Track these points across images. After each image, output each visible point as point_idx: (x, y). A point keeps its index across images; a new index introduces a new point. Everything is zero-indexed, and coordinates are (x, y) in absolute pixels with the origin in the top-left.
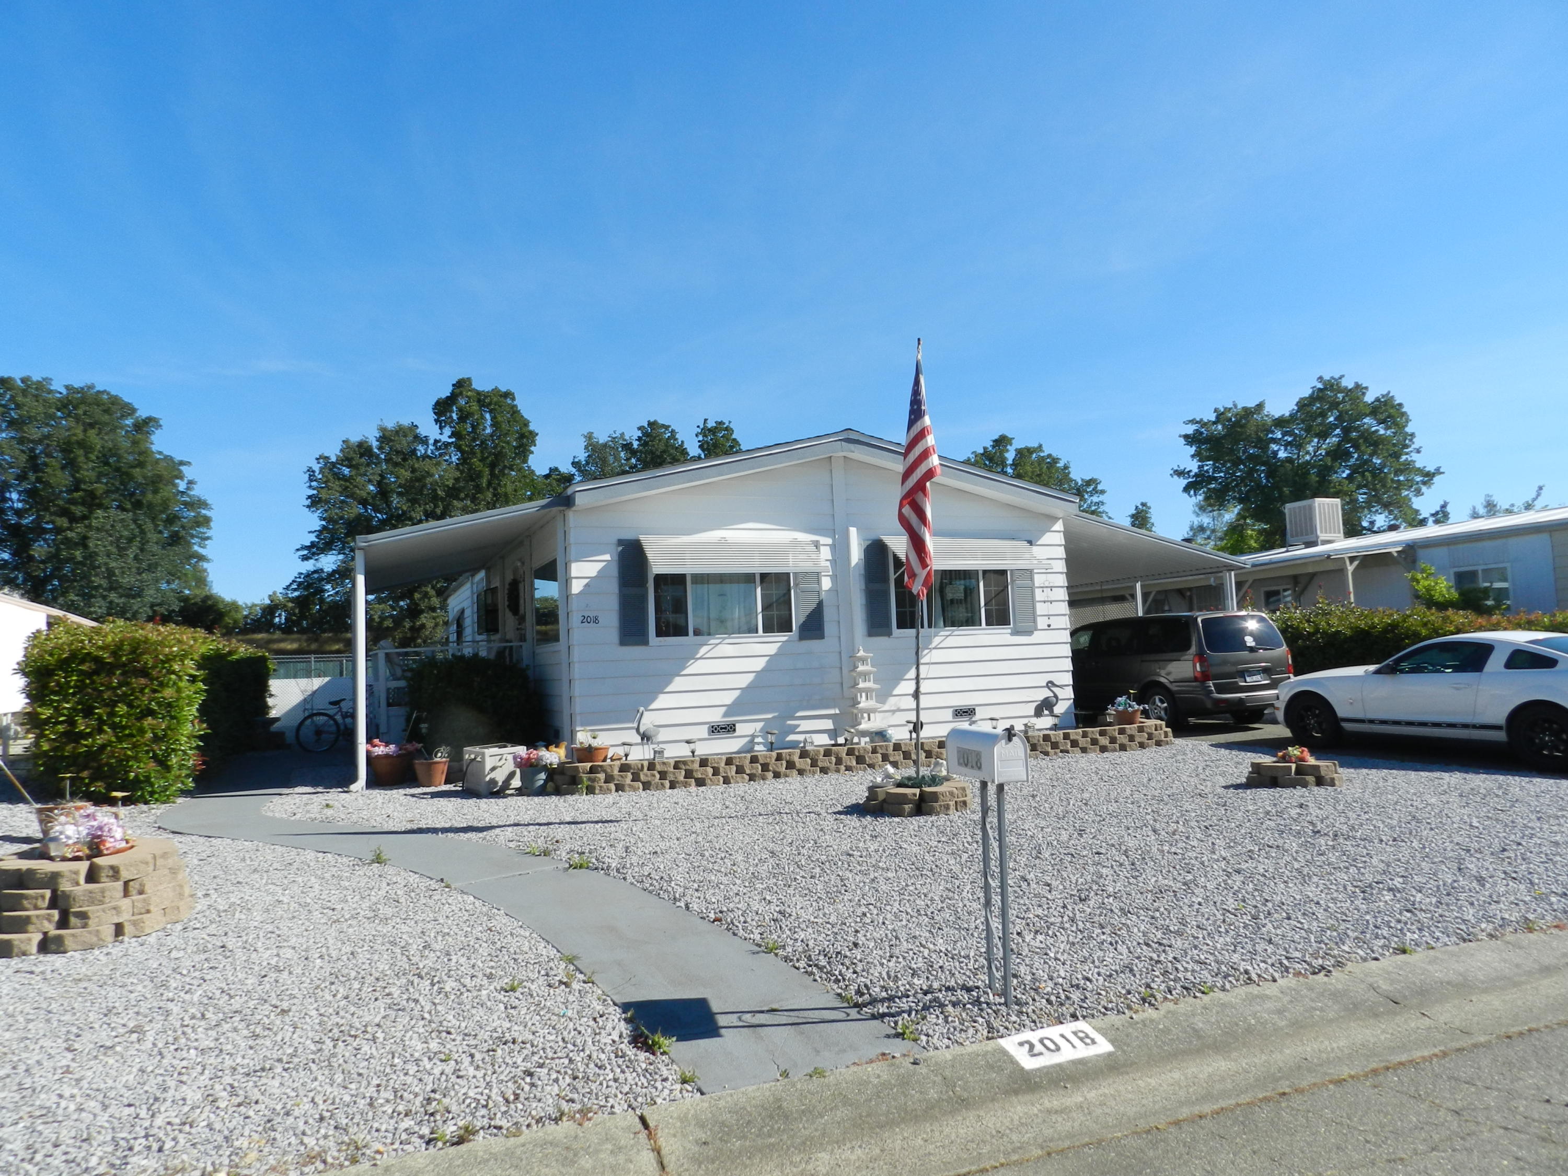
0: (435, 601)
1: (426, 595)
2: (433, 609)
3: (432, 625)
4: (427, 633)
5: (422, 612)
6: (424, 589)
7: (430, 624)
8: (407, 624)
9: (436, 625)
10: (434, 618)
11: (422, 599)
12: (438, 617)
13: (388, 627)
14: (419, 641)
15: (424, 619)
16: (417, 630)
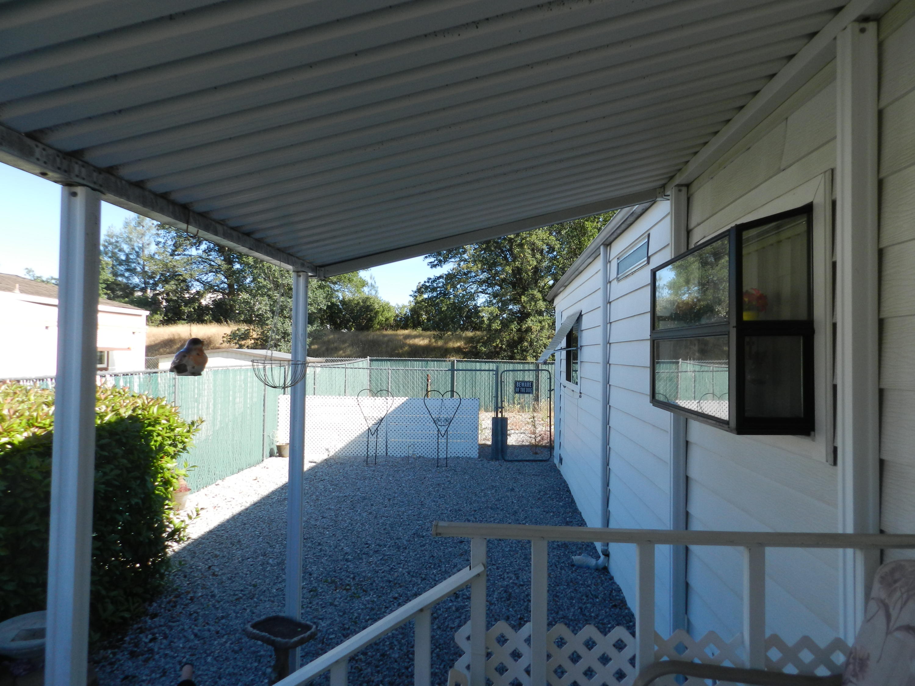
0: (542, 305)
1: (533, 298)
2: (540, 313)
3: (539, 328)
4: (533, 336)
5: (528, 315)
6: (531, 292)
7: (536, 327)
8: (514, 326)
9: (542, 329)
10: (540, 322)
11: (530, 301)
12: (544, 320)
13: (496, 330)
14: (526, 344)
15: (529, 322)
16: (523, 333)
